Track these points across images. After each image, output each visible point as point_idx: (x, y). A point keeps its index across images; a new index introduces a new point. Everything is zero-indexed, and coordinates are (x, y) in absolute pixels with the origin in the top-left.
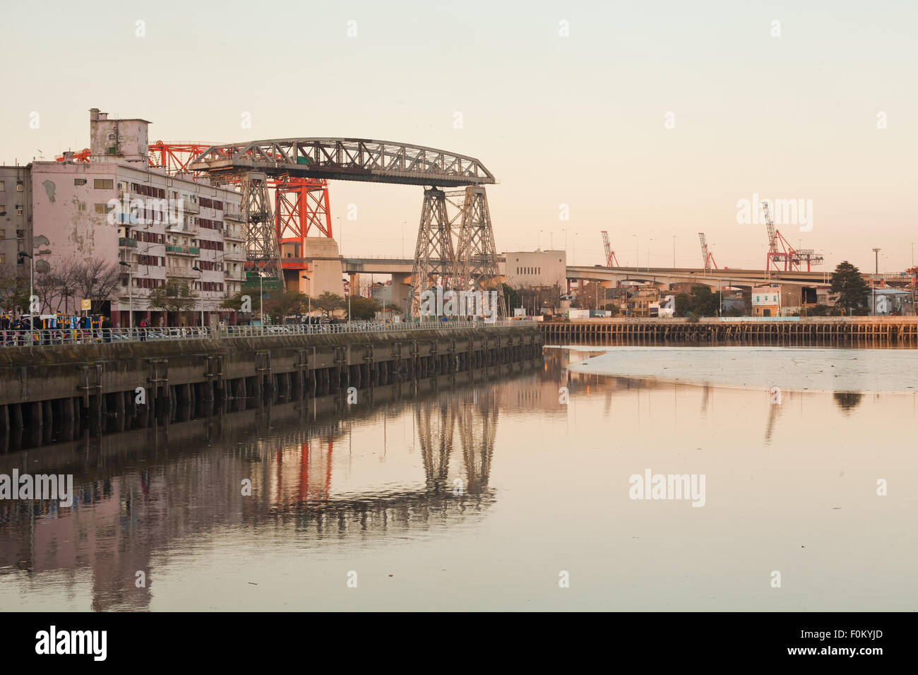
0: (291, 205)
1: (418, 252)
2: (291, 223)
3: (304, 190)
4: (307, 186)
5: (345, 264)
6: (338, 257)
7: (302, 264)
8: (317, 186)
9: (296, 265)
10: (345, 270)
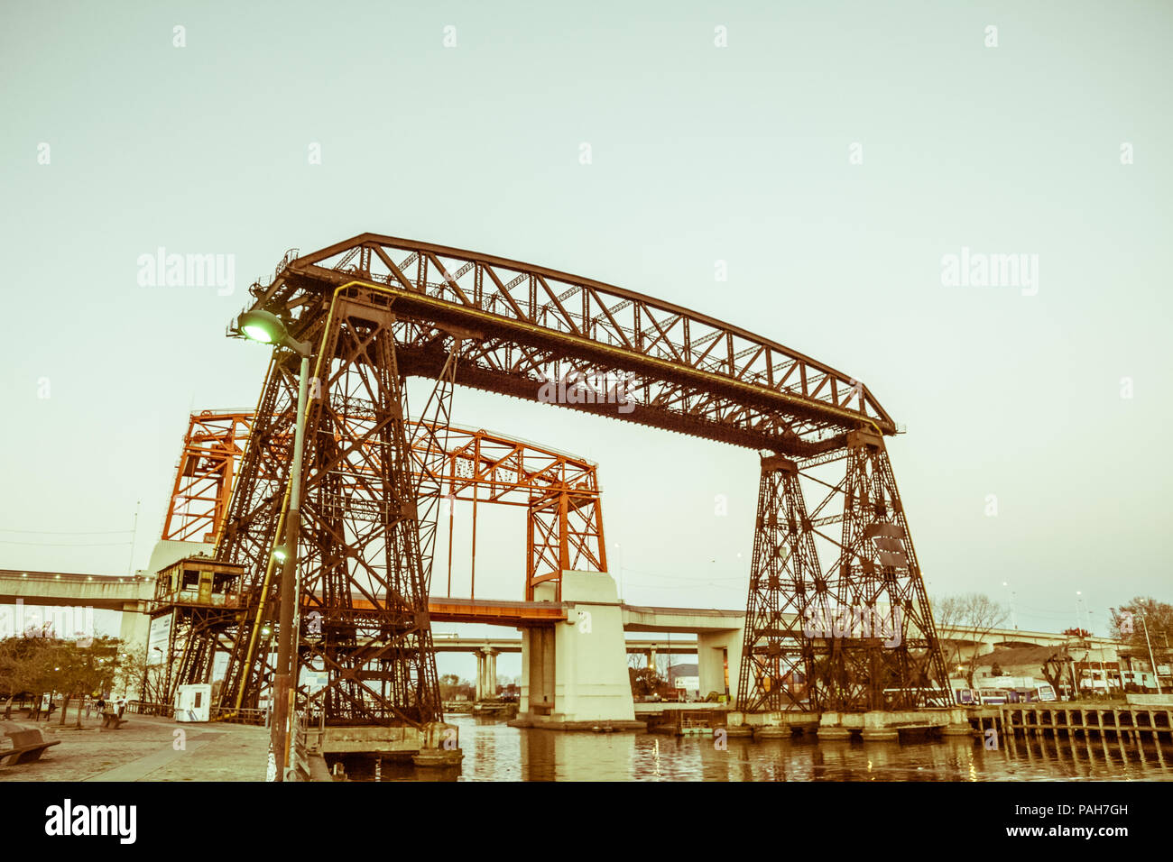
0: (546, 527)
1: (756, 573)
2: (547, 553)
3: (564, 499)
4: (568, 493)
5: (627, 612)
6: (616, 602)
7: (559, 612)
8: (583, 494)
9: (550, 611)
10: (627, 622)
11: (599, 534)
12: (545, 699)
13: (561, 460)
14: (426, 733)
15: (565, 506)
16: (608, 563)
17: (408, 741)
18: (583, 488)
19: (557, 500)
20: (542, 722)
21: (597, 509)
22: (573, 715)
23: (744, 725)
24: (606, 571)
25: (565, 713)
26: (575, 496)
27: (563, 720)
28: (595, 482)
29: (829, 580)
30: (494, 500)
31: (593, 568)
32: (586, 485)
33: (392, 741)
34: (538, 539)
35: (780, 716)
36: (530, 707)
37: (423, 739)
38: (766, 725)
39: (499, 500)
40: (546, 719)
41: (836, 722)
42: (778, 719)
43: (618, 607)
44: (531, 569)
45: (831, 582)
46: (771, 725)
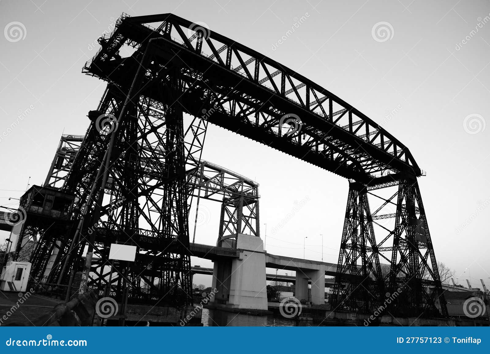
0: (230, 213)
1: (344, 240)
3: (242, 199)
4: (244, 197)
5: (268, 257)
6: (263, 252)
7: (235, 253)
8: (251, 198)
9: (230, 253)
10: (268, 262)
11: (257, 218)
12: (223, 296)
13: (242, 180)
14: (182, 312)
15: (242, 203)
16: (260, 232)
17: (170, 316)
18: (251, 195)
19: (238, 199)
20: (221, 307)
21: (257, 206)
22: (239, 305)
23: (335, 318)
24: (259, 236)
25: (234, 304)
26: (247, 198)
27: (233, 307)
28: (257, 193)
29: (380, 247)
30: (206, 197)
31: (252, 234)
32: (252, 193)
33: (160, 315)
34: (226, 218)
35: (356, 315)
36: (215, 299)
37: (179, 316)
38: (348, 320)
39: (209, 197)
40: (224, 306)
41: (390, 321)
42: (355, 317)
43: (264, 254)
44: (221, 232)
45: (381, 248)
46: (351, 320)
